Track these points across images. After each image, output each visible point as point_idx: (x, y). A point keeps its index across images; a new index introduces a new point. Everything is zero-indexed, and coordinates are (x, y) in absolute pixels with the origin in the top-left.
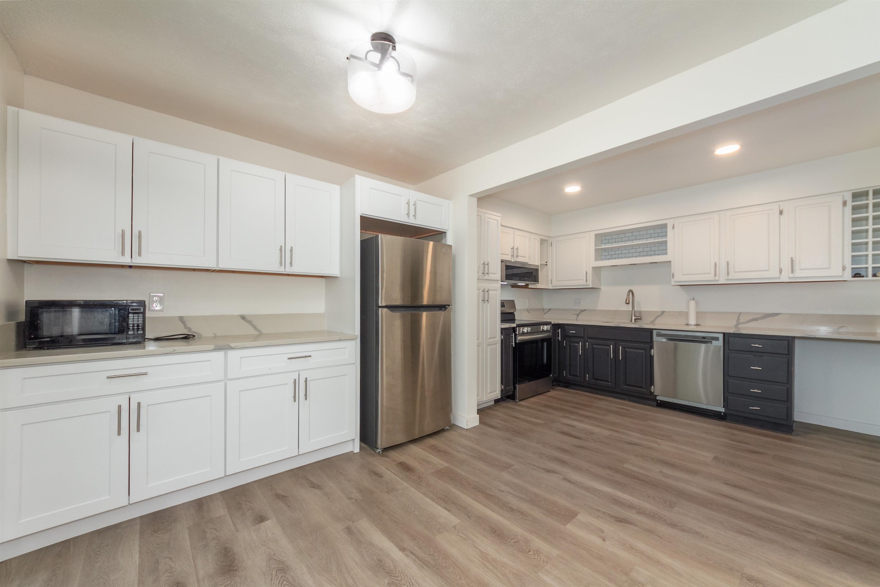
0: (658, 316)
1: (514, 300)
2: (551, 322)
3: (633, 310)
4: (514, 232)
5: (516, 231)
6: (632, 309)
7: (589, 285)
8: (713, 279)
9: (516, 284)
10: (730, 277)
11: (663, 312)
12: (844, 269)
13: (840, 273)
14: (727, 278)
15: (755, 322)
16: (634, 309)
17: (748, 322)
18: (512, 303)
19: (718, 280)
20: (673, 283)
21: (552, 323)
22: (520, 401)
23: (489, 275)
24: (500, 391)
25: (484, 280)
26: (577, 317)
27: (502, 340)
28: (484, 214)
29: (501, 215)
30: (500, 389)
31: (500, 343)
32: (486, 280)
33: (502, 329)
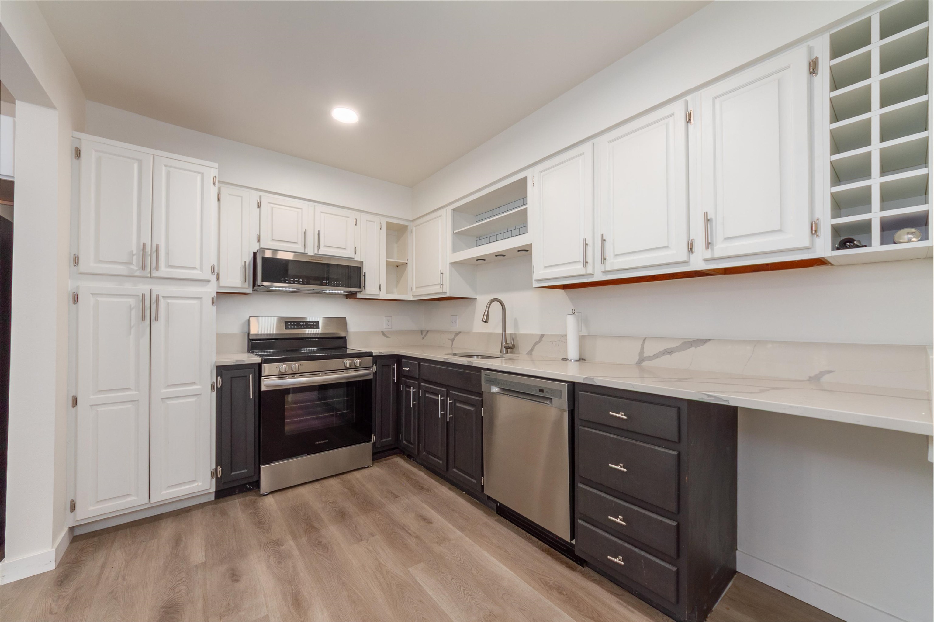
0: (536, 344)
1: (345, 318)
2: (372, 353)
3: (504, 333)
4: (314, 206)
5: (318, 207)
6: (503, 331)
7: (445, 293)
8: (583, 272)
9: (321, 291)
10: (608, 268)
11: (542, 336)
12: (814, 230)
13: (805, 242)
14: (603, 270)
15: (667, 356)
16: (505, 331)
17: (656, 356)
18: (342, 322)
19: (591, 275)
20: (535, 284)
21: (374, 355)
22: (271, 493)
23: (164, 271)
24: (214, 480)
25: (147, 277)
26: (452, 343)
27: (219, 386)
28: (152, 156)
29: (216, 165)
30: (212, 476)
31: (214, 394)
32: (151, 277)
33: (217, 367)
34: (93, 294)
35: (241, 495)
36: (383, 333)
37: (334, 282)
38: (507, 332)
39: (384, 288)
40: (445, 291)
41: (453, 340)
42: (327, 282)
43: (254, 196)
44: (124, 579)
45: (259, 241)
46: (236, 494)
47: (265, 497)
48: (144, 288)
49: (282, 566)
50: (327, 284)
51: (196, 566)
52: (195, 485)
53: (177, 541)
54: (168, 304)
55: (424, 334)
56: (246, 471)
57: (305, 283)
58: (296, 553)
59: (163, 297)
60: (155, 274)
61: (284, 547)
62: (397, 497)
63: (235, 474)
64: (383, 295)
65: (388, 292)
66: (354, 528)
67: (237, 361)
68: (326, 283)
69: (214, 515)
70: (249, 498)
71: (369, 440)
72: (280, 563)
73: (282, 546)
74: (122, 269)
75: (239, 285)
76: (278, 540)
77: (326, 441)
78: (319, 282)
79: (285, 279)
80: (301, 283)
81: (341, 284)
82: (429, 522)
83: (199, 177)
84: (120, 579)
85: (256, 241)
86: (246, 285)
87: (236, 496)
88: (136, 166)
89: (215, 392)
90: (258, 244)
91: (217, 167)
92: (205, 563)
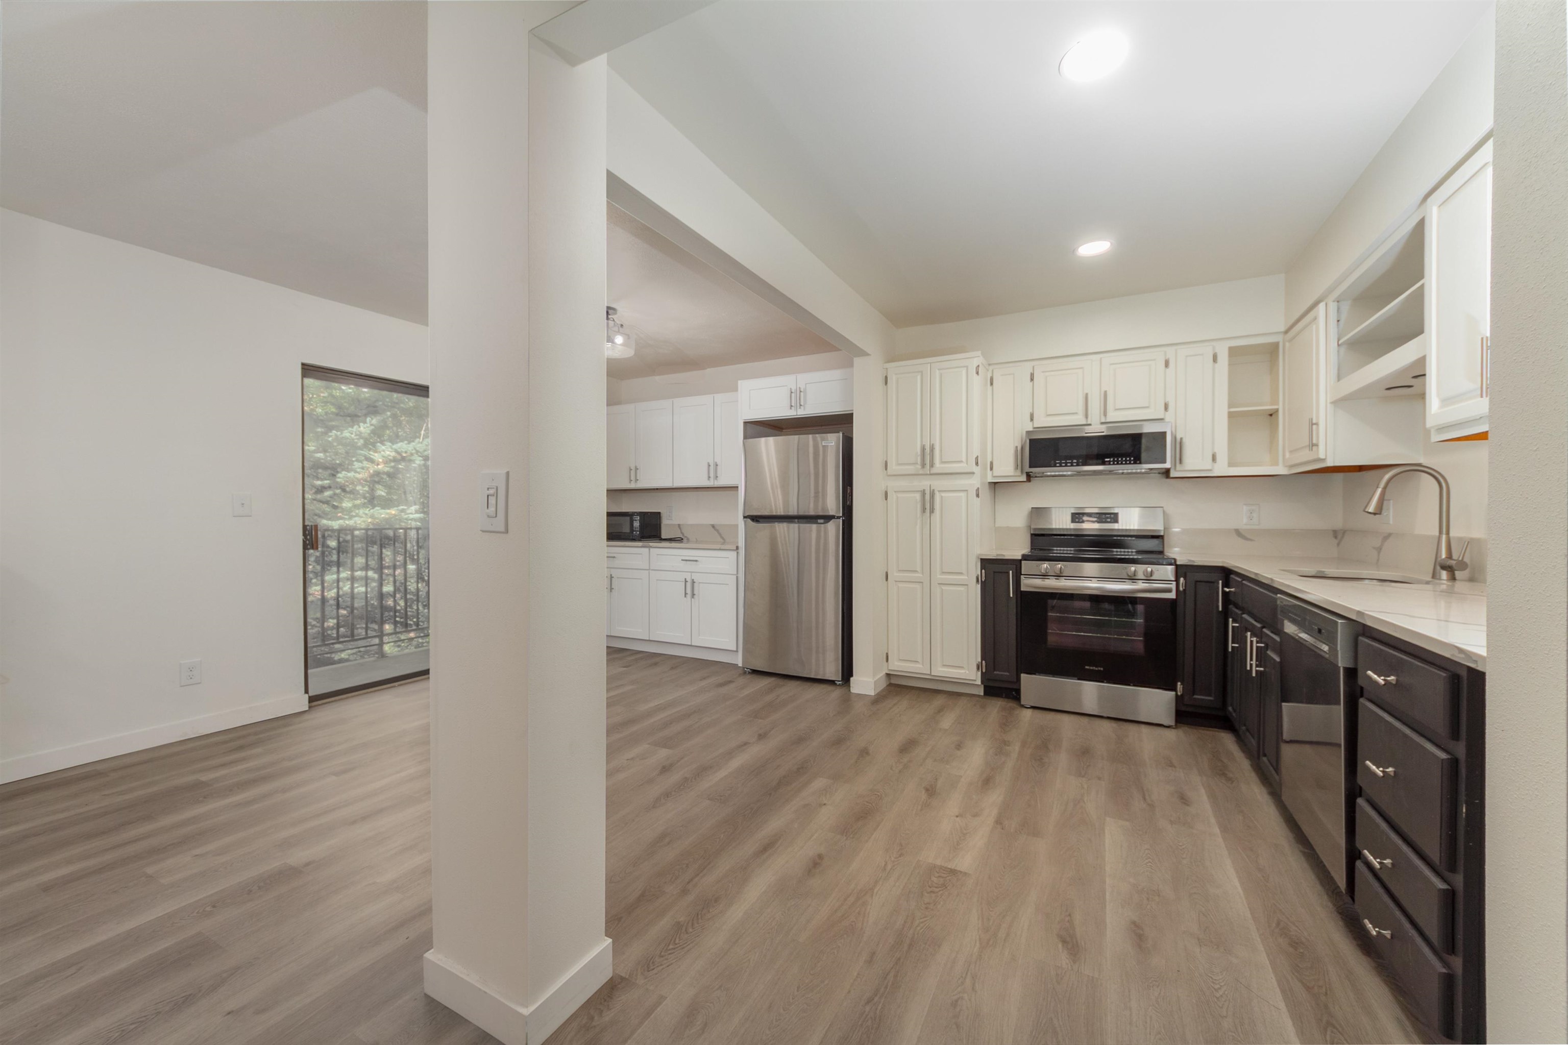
2: (1174, 560)
3: (1444, 537)
4: (1101, 359)
6: (1441, 532)
7: (1323, 460)
16: (1448, 533)
20: (1435, 438)
21: (1178, 563)
22: (1033, 708)
23: (939, 467)
24: (980, 673)
25: (927, 474)
26: (1379, 555)
27: (983, 580)
28: (929, 364)
29: (979, 353)
30: (978, 669)
31: (979, 586)
32: (931, 474)
33: (982, 560)
34: (895, 492)
35: (1006, 700)
36: (1238, 533)
37: (1122, 459)
38: (1452, 534)
39: (1223, 459)
40: (1322, 456)
41: (1379, 550)
42: (1112, 459)
43: (1027, 368)
44: (900, 716)
45: (1032, 420)
46: (1002, 697)
47: (1026, 709)
48: (925, 484)
49: (996, 757)
50: (1112, 463)
51: (940, 729)
52: (963, 671)
53: (940, 710)
54: (942, 497)
55: (1339, 537)
56: (1008, 674)
57: (1080, 464)
58: (1014, 755)
59: (939, 491)
60: (934, 471)
61: (1008, 748)
62: (1171, 766)
63: (998, 674)
64: (1222, 469)
65: (1231, 464)
66: (1085, 766)
67: (997, 555)
68: (1110, 461)
69: (975, 705)
70: (1011, 704)
71: (1174, 689)
72: (996, 755)
73: (1008, 746)
74: (910, 469)
75: (1012, 474)
76: (1009, 741)
77: (1099, 669)
78: (1100, 461)
79: (1055, 462)
80: (1075, 464)
81: (1132, 460)
82: (1185, 803)
83: (964, 371)
84: (898, 715)
85: (1029, 420)
86: (1019, 473)
87: (1002, 699)
88: (919, 377)
89: (980, 585)
90: (1032, 423)
91: (980, 355)
92: (947, 730)
